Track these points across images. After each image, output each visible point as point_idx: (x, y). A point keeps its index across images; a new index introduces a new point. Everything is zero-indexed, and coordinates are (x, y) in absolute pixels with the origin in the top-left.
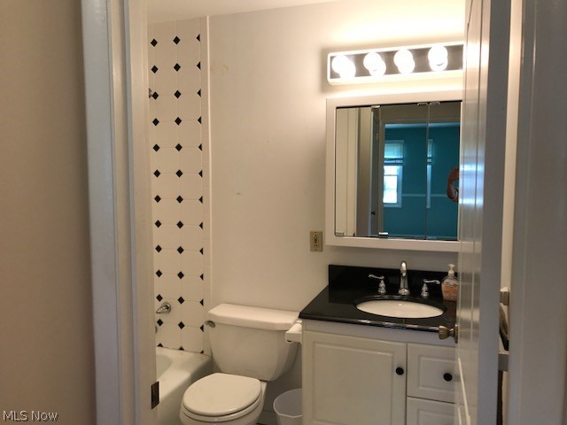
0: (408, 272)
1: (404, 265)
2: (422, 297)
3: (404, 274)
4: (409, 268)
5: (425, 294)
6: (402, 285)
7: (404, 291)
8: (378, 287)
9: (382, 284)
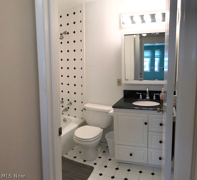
0: (149, 91)
1: (147, 89)
2: (153, 99)
3: (148, 92)
4: (149, 90)
5: (154, 98)
6: (147, 96)
7: (148, 98)
8: (139, 97)
9: (141, 96)
